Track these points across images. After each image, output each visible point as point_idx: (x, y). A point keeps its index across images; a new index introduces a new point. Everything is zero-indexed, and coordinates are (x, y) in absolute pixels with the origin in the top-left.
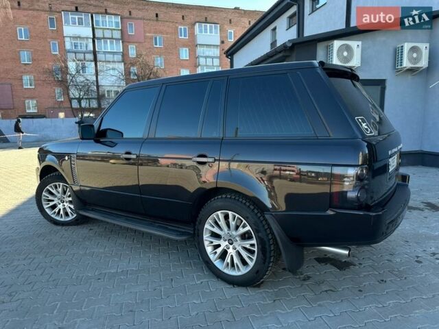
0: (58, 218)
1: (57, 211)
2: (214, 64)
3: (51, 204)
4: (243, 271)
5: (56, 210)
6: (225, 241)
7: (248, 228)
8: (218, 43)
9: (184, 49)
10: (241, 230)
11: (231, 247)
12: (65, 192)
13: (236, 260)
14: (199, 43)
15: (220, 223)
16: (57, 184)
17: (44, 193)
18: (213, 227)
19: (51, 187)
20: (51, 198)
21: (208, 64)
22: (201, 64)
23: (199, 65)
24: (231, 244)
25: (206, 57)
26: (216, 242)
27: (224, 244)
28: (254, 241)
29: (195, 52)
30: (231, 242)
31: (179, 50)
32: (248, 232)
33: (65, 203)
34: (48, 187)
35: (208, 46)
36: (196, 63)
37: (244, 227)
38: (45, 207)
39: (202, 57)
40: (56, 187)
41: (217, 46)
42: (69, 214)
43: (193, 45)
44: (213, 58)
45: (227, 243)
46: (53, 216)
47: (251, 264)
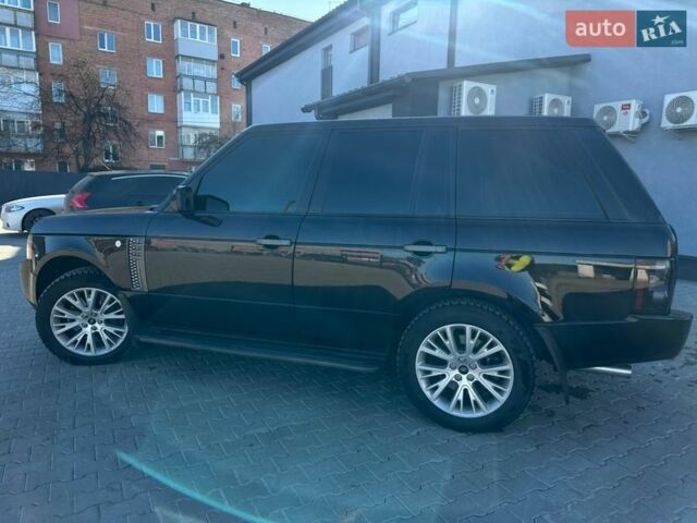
0: (82, 352)
1: (79, 339)
2: (208, 90)
3: (68, 326)
4: (486, 410)
5: (79, 337)
6: (453, 369)
7: (500, 347)
8: (215, 57)
9: (154, 60)
10: (485, 352)
11: (464, 377)
12: (97, 305)
13: (473, 396)
14: (180, 53)
15: (447, 343)
16: (85, 289)
17: (56, 307)
18: (434, 349)
19: (73, 296)
20: (68, 315)
21: (197, 89)
22: (185, 87)
23: (181, 90)
24: (464, 373)
25: (194, 78)
26: (436, 372)
27: (451, 374)
28: (509, 366)
29: (175, 66)
30: (463, 370)
31: (145, 62)
32: (499, 354)
33: (96, 325)
34: (65, 296)
35: (197, 59)
36: (176, 87)
37: (492, 345)
38: (56, 332)
39: (185, 76)
40: (81, 295)
41: (214, 61)
42: (106, 343)
43: (170, 55)
44: (205, 80)
45: (457, 372)
46: (70, 348)
47: (502, 399)
